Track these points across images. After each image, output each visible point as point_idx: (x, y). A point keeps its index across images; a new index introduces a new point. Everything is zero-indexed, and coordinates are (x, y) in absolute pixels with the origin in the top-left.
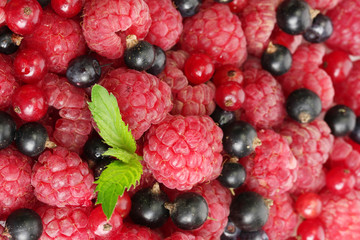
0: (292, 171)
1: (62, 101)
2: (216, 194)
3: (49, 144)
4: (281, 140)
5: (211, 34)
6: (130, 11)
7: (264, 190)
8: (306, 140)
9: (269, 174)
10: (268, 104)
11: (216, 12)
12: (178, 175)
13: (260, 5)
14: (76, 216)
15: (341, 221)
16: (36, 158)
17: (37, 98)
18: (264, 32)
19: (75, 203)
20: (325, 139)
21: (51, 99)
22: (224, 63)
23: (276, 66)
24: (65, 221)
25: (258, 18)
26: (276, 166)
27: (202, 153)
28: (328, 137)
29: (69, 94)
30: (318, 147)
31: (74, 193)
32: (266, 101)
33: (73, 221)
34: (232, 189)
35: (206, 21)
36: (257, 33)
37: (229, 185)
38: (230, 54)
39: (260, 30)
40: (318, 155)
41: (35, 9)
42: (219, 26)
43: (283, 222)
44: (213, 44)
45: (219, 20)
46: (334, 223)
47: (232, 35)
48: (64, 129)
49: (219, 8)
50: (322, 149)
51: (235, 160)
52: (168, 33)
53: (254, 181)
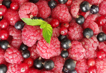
0: (83, 53)
1: (13, 34)
2: (60, 60)
3: (9, 46)
4: (79, 44)
5: (59, 13)
6: (30, 8)
7: (75, 58)
8: (89, 43)
9: (75, 54)
10: (76, 33)
11: (60, 7)
12: (44, 54)
13: (75, 4)
14: (16, 66)
15: (101, 67)
16: (6, 50)
17: (5, 33)
18: (76, 12)
19: (16, 62)
20: (95, 43)
21: (10, 33)
22: (64, 21)
23: (79, 22)
24: (13, 68)
25: (74, 8)
26: (77, 51)
27: (51, 48)
28: (96, 42)
29: (15, 32)
30: (93, 45)
31: (15, 60)
32: (75, 32)
33: (15, 68)
34: (64, 58)
35: (57, 9)
36: (74, 12)
37: (63, 57)
38: (65, 19)
39: (75, 11)
40: (93, 48)
41: (4, 9)
42: (60, 11)
43: (82, 68)
44: (59, 16)
45: (61, 9)
46: (99, 68)
47: (64, 13)
48: (14, 42)
49: (61, 5)
50: (94, 46)
51: (65, 50)
52: (45, 14)
53: (71, 56)
